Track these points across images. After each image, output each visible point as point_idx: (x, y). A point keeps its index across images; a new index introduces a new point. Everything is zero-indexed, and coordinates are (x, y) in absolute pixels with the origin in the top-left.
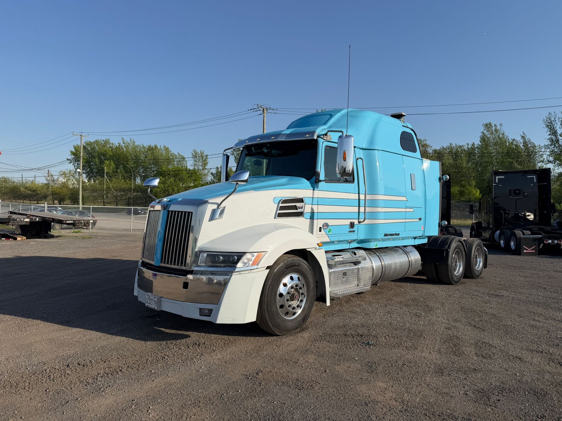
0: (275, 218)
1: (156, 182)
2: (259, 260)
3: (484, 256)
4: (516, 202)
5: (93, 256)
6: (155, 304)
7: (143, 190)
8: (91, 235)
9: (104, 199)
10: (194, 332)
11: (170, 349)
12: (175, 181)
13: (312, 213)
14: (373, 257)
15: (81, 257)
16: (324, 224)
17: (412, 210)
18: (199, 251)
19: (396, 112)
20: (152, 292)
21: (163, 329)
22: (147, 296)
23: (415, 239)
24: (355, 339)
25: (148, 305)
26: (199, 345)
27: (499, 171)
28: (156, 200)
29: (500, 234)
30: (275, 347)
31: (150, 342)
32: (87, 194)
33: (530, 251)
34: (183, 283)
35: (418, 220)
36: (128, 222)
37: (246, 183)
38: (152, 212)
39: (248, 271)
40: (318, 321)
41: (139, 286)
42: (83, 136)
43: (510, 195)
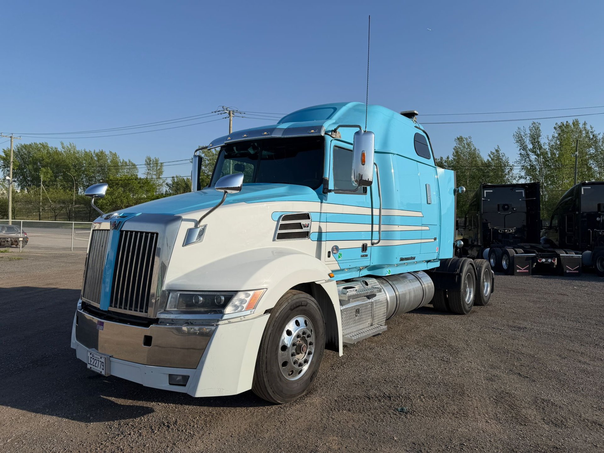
0: (274, 240)
1: (103, 190)
2: (256, 301)
3: (491, 280)
4: (505, 218)
5: (20, 284)
6: (102, 367)
7: (85, 201)
8: (21, 256)
9: (39, 212)
10: (160, 402)
11: (124, 437)
12: (124, 191)
13: (320, 233)
14: (386, 286)
15: (4, 285)
16: (333, 247)
17: (427, 228)
18: (168, 290)
19: (408, 110)
20: (97, 348)
21: (113, 398)
22: (89, 354)
23: (427, 263)
24: (382, 403)
25: (91, 368)
26: (168, 427)
27: (488, 184)
28: (103, 215)
29: (490, 252)
30: (278, 424)
31: (95, 423)
32: (19, 206)
33: (523, 271)
34: (143, 337)
35: (433, 240)
36: (68, 239)
37: (239, 191)
38: (97, 232)
39: (240, 318)
40: (327, 376)
41: (78, 338)
42: (14, 138)
43: (499, 210)
